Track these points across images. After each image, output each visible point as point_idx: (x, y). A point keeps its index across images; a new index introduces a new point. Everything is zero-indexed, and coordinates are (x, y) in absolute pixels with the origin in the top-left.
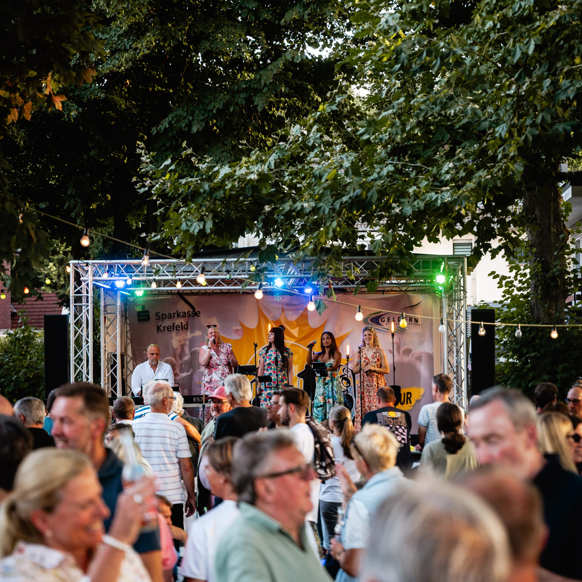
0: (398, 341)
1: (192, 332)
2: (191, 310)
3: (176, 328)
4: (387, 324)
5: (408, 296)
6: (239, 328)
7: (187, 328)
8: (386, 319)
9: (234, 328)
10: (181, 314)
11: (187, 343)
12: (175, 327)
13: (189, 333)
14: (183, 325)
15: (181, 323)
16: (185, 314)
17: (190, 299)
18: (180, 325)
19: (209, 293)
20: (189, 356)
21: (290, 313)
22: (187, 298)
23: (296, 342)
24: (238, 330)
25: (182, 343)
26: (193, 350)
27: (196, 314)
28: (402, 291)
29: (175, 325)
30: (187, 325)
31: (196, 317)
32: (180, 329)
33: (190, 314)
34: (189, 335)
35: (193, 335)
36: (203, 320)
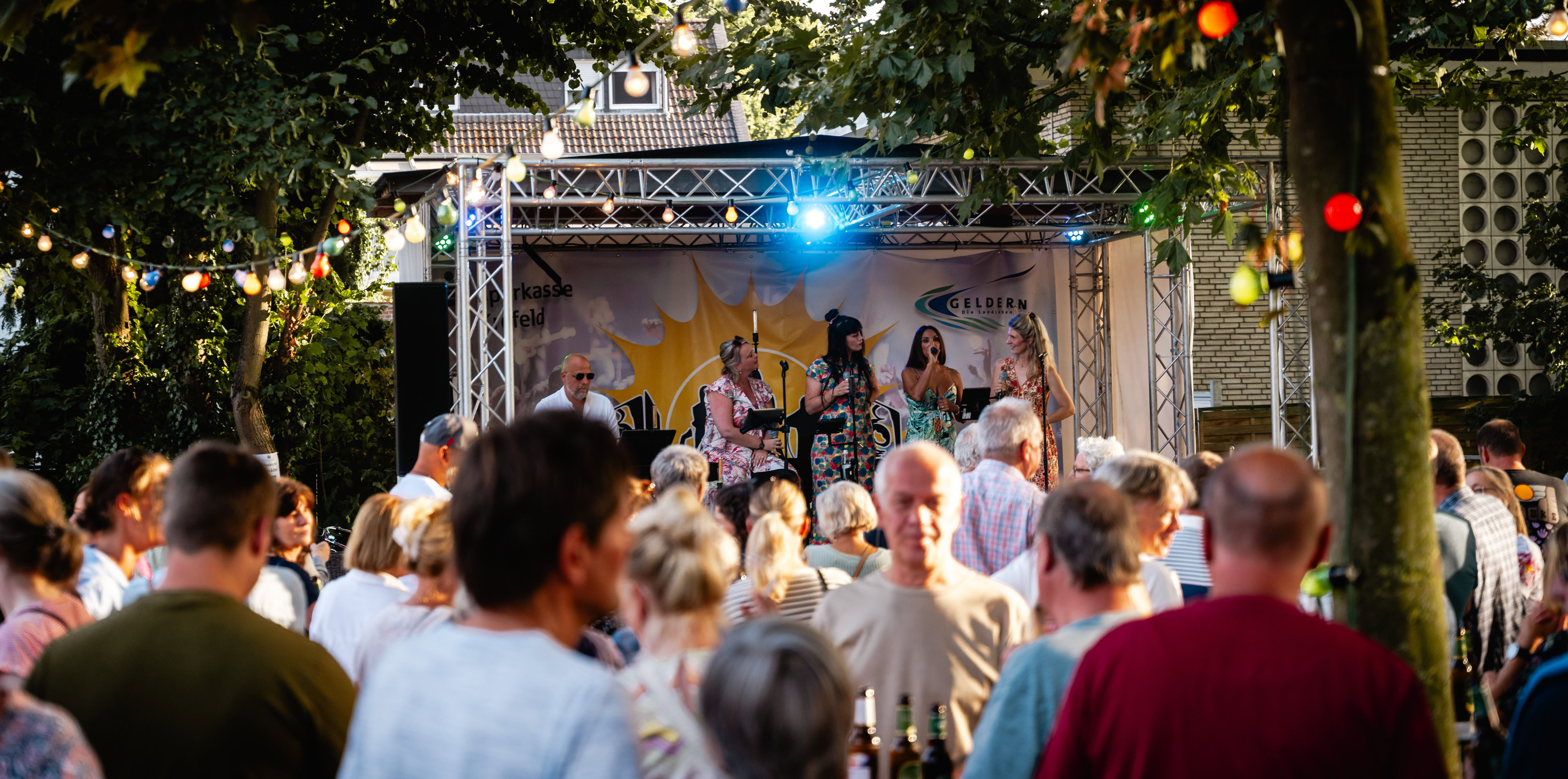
0: (987, 348)
1: (553, 331)
2: (552, 283)
3: (521, 321)
4: (963, 312)
5: (1008, 254)
6: (656, 321)
7: (543, 323)
8: (961, 303)
9: (645, 321)
10: (531, 292)
11: (543, 353)
12: (518, 319)
13: (546, 332)
14: (536, 314)
15: (532, 311)
16: (540, 291)
17: (552, 260)
18: (529, 314)
19: (592, 246)
20: (547, 381)
21: (767, 289)
22: (544, 256)
23: (781, 351)
24: (653, 326)
25: (533, 353)
26: (556, 369)
27: (564, 291)
28: (992, 243)
29: (520, 314)
30: (542, 314)
31: (562, 297)
32: (530, 323)
33: (549, 292)
34: (547, 337)
35: (556, 336)
36: (578, 303)
